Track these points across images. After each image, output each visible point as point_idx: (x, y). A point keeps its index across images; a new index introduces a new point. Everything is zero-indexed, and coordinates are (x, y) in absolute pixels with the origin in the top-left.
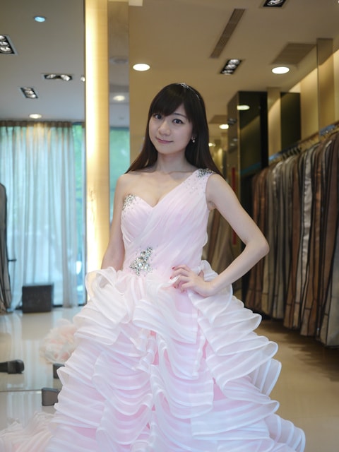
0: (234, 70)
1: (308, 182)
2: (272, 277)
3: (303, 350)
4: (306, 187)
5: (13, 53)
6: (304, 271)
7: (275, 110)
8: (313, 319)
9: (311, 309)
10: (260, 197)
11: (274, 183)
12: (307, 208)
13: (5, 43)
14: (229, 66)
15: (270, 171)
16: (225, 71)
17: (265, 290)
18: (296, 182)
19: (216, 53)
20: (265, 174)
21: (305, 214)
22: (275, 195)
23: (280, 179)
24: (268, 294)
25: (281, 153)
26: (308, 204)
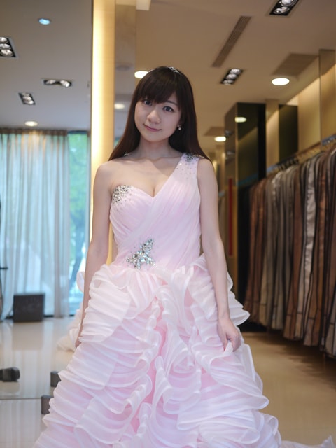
0: (234, 80)
1: (311, 191)
2: (271, 288)
3: (304, 361)
4: (309, 196)
5: (14, 56)
6: (307, 281)
7: (273, 122)
8: (317, 329)
9: (315, 319)
10: (259, 207)
11: (274, 193)
12: (310, 217)
13: (6, 46)
14: (230, 76)
15: (269, 181)
16: (226, 81)
17: (263, 301)
18: (298, 192)
19: (218, 62)
20: (264, 185)
21: (308, 223)
22: (275, 204)
23: (281, 189)
24: (266, 305)
25: (279, 164)
26: (310, 213)
